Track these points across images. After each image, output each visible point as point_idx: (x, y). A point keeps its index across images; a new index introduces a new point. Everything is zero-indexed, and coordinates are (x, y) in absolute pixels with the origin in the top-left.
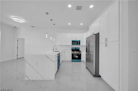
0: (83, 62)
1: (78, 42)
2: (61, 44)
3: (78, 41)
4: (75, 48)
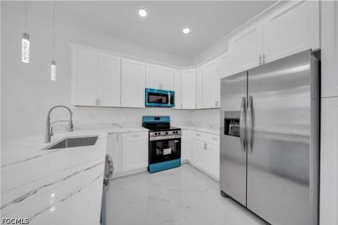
0: (188, 166)
1: (167, 96)
2: (98, 101)
3: (169, 94)
4: (157, 118)
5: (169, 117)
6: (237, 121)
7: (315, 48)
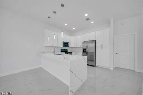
1: (68, 44)
4: (65, 50)
5: (67, 49)
6: (86, 50)
7: (95, 40)
